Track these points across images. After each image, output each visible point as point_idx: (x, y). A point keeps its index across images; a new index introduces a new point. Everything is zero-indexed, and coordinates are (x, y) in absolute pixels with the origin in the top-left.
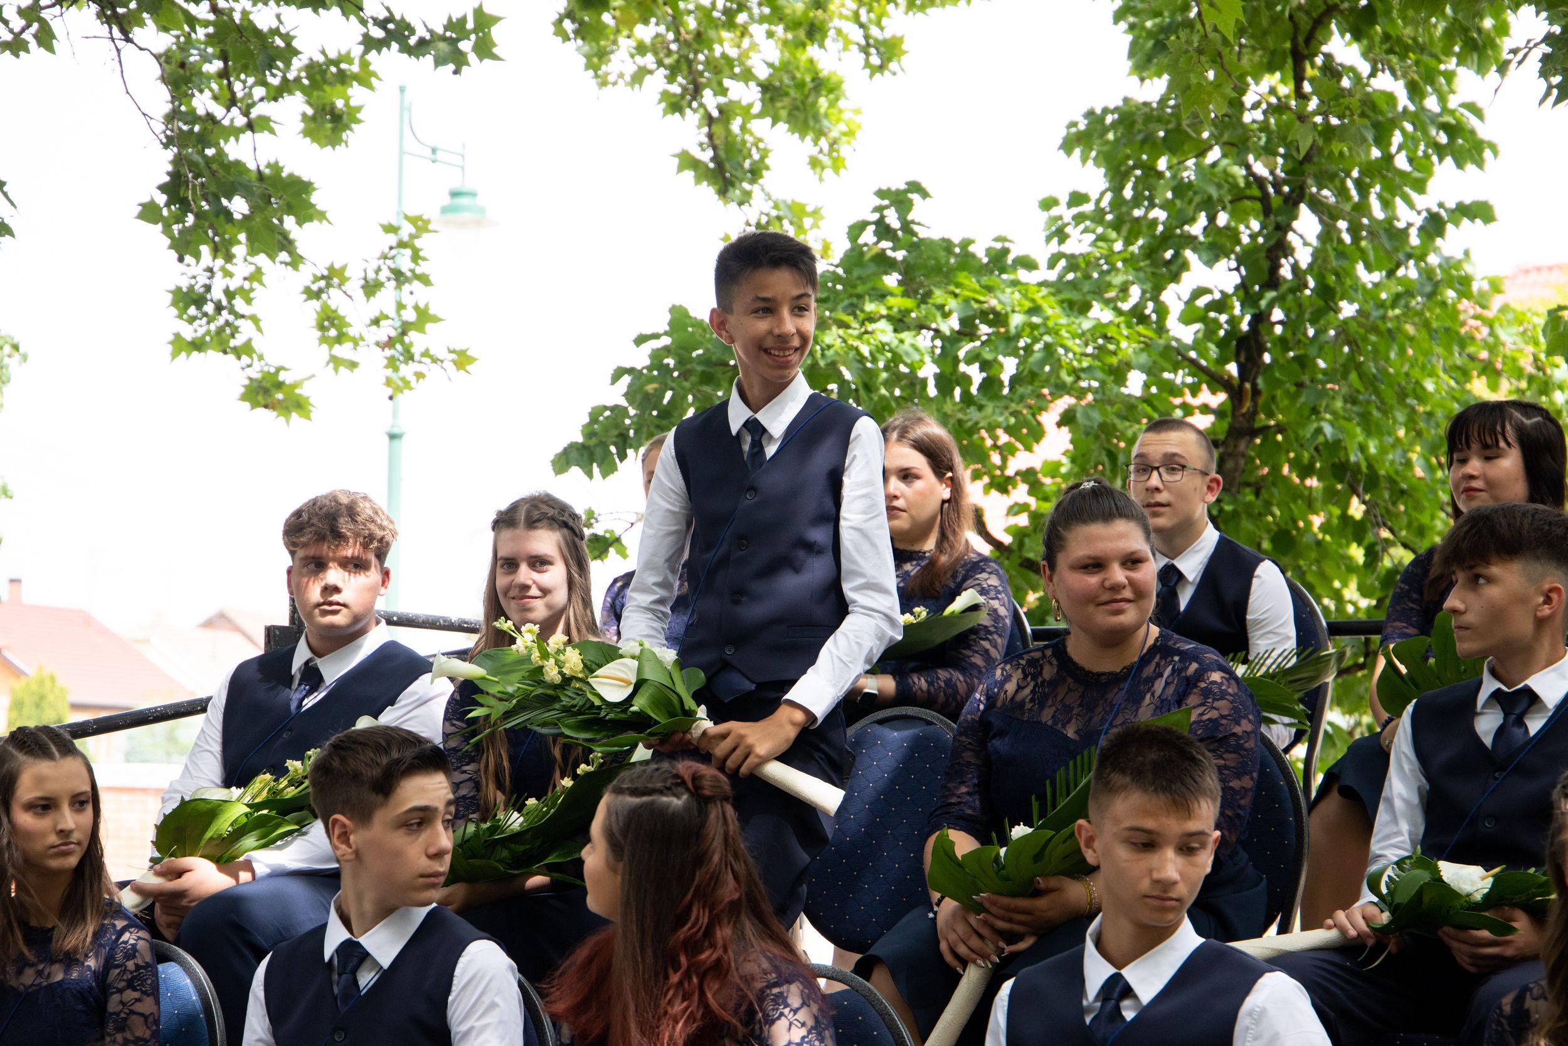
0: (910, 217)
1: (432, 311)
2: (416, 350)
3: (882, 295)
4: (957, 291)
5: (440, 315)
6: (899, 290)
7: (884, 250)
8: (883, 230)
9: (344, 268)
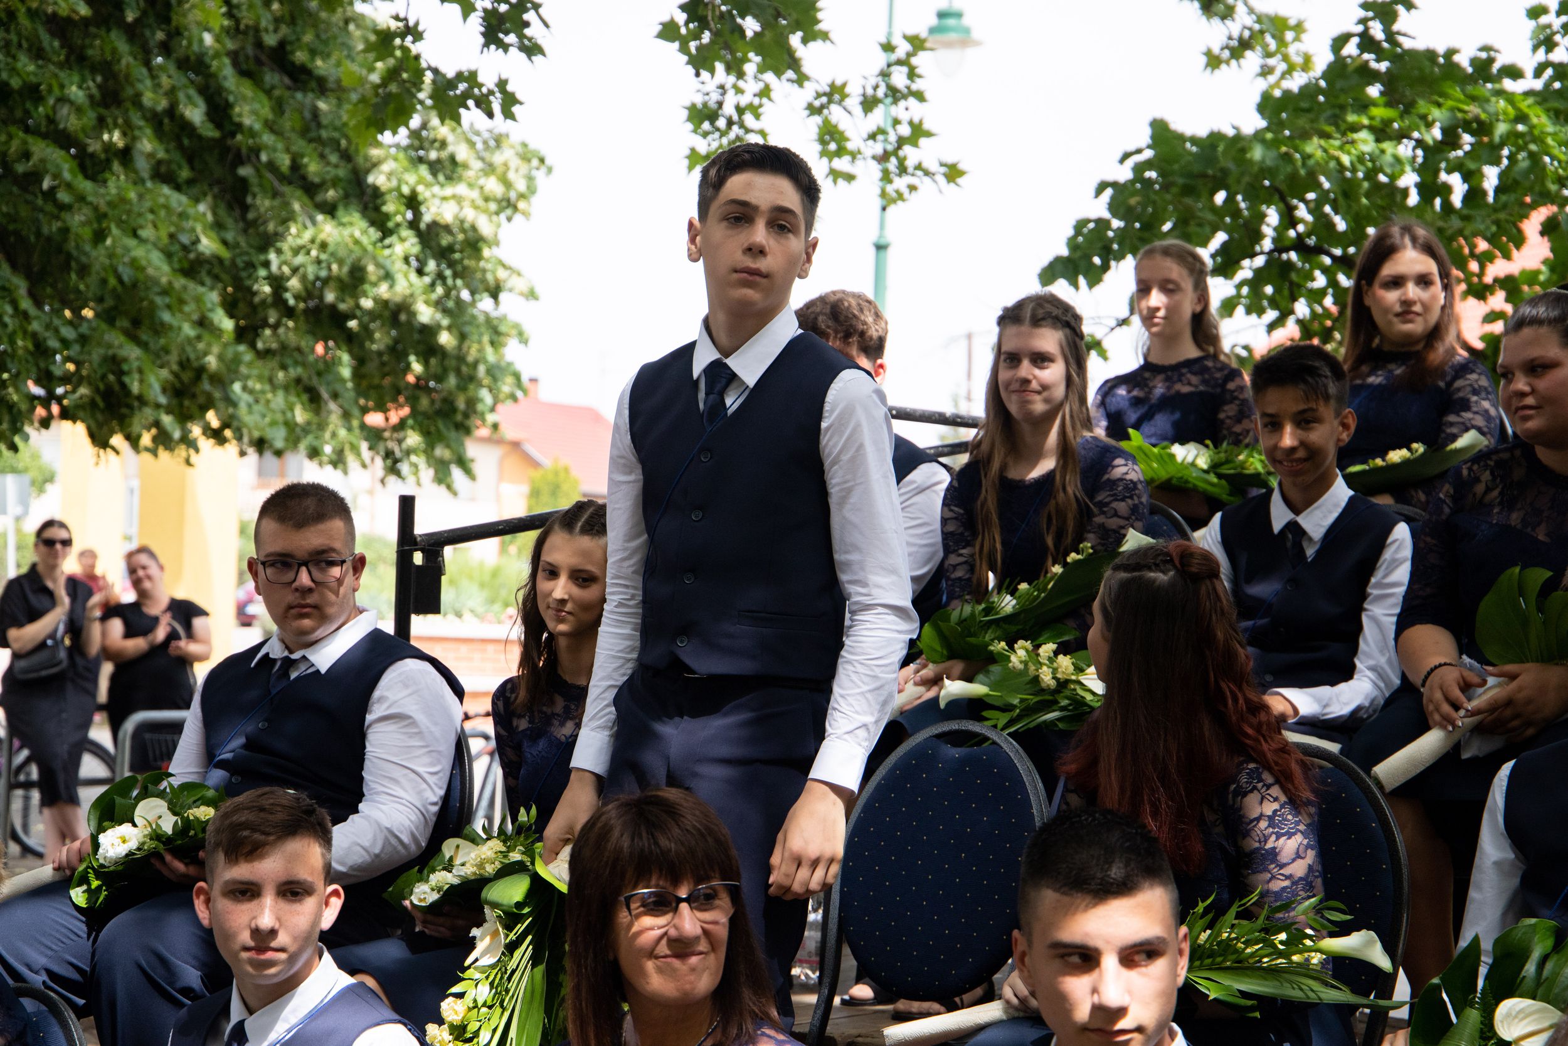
0: (1396, 27)
1: (926, 126)
2: (910, 163)
3: (1364, 105)
4: (1441, 100)
5: (933, 130)
6: (1382, 100)
7: (1367, 62)
8: (1367, 42)
9: (844, 85)
